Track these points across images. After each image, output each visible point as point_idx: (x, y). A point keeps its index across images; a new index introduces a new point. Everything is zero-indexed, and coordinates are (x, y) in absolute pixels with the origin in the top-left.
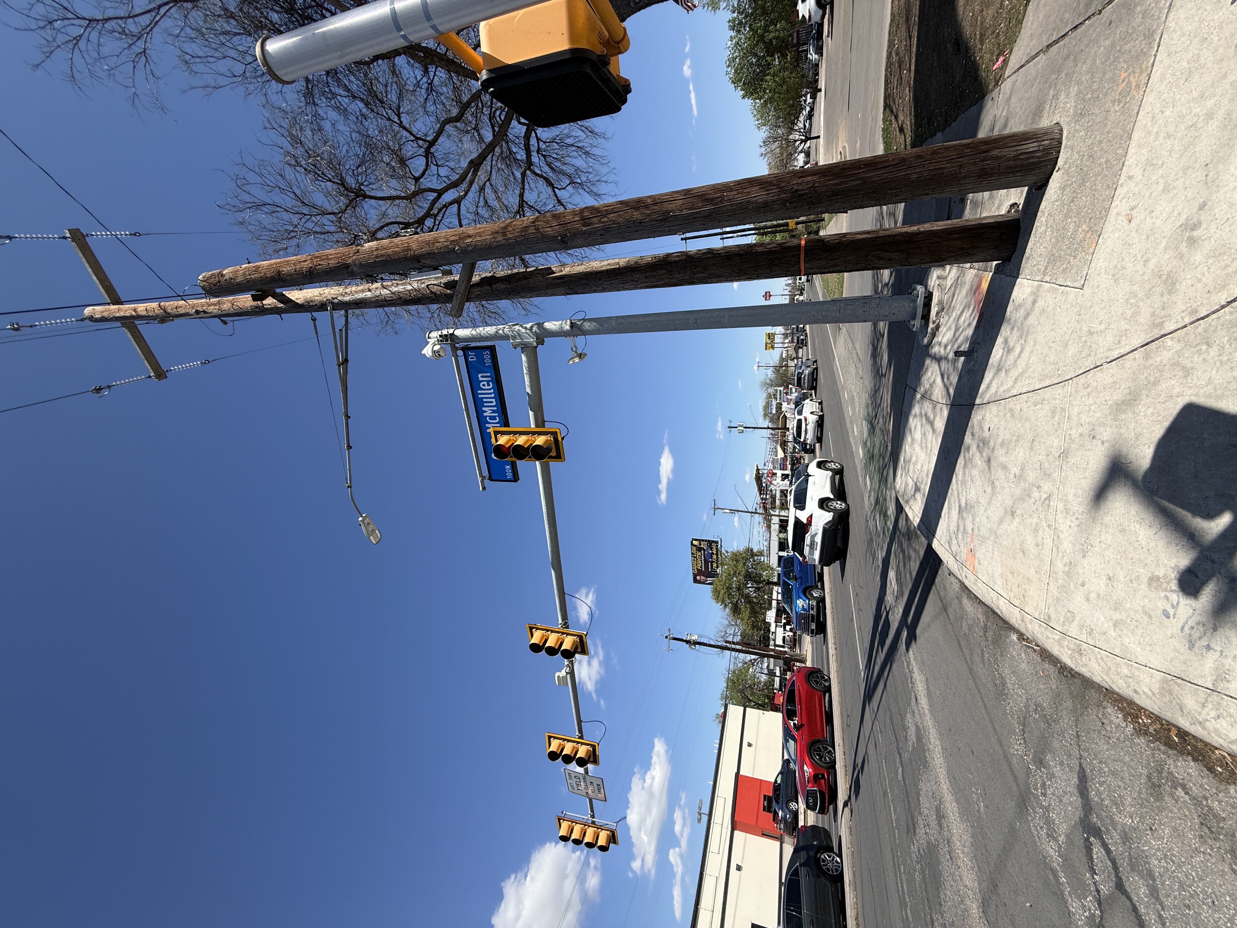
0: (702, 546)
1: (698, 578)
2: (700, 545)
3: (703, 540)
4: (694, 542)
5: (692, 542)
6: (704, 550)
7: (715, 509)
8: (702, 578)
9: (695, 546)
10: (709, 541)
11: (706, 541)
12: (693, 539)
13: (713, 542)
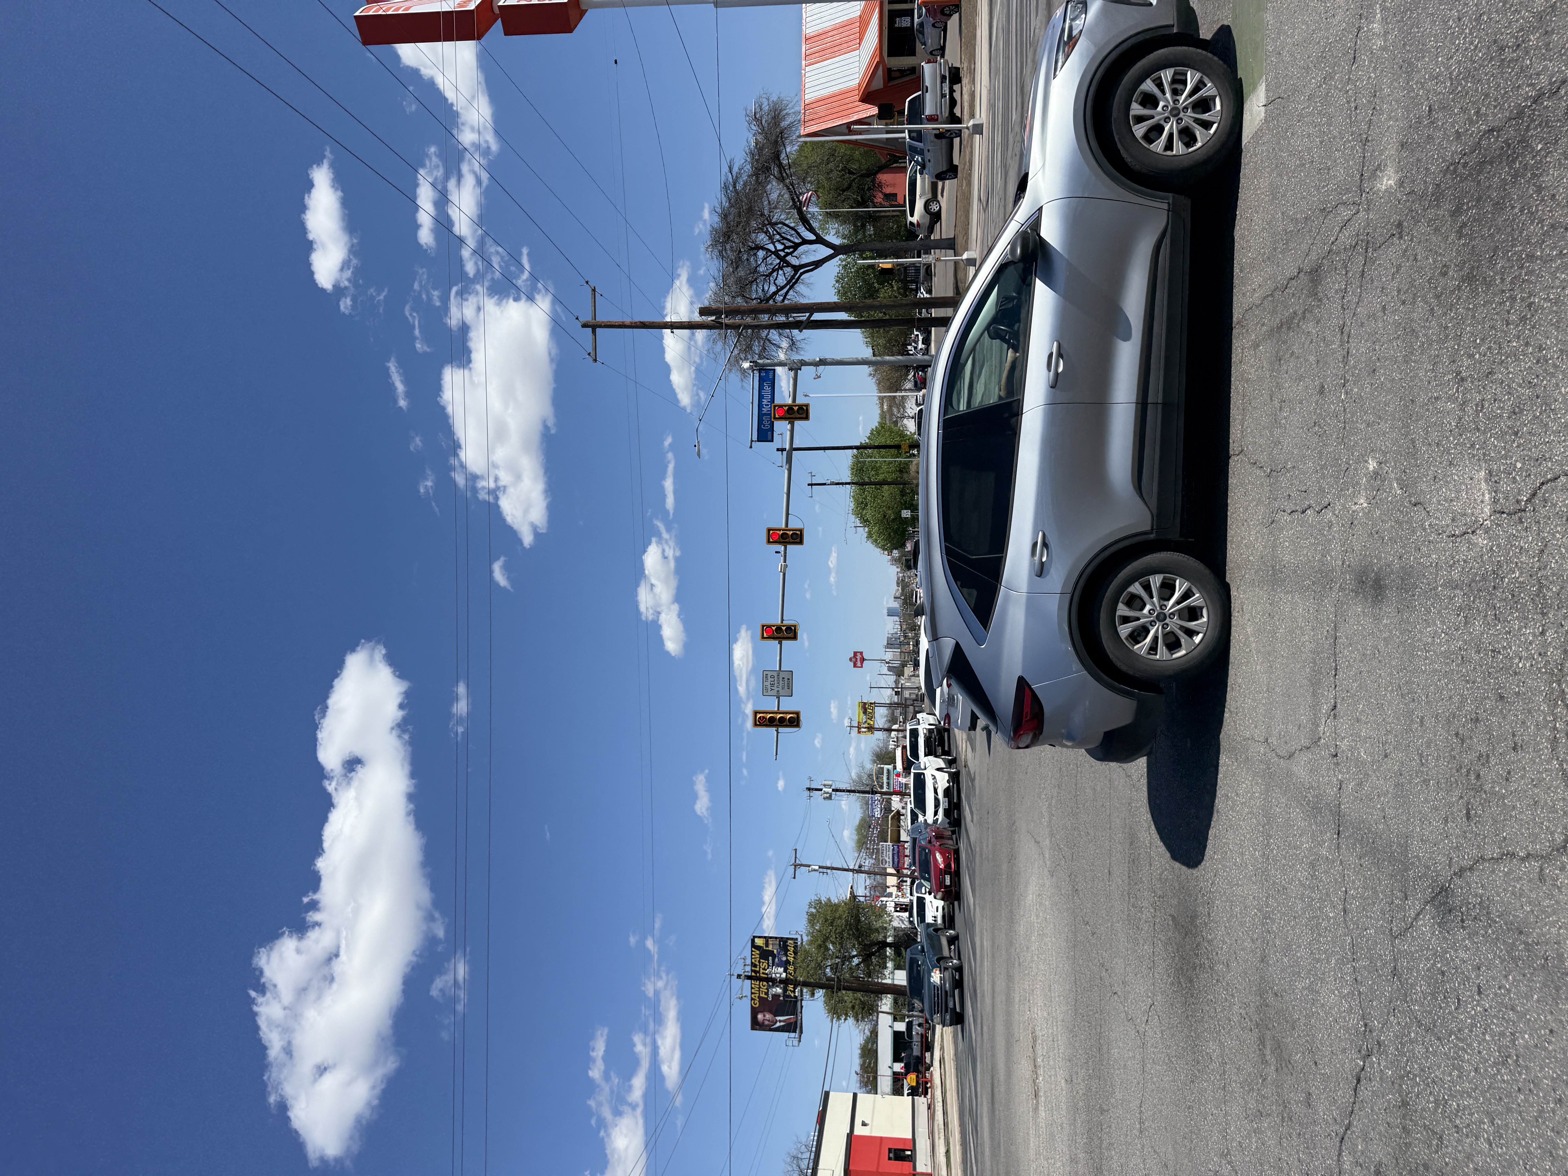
0: (770, 948)
1: (760, 1017)
2: (767, 945)
3: (771, 938)
4: (756, 940)
5: (753, 941)
6: (774, 956)
7: (796, 866)
8: (768, 1016)
9: (758, 948)
10: (782, 938)
11: (776, 938)
12: (754, 937)
13: (788, 939)
